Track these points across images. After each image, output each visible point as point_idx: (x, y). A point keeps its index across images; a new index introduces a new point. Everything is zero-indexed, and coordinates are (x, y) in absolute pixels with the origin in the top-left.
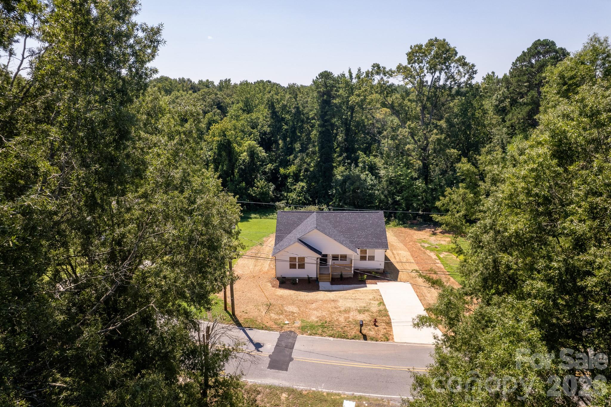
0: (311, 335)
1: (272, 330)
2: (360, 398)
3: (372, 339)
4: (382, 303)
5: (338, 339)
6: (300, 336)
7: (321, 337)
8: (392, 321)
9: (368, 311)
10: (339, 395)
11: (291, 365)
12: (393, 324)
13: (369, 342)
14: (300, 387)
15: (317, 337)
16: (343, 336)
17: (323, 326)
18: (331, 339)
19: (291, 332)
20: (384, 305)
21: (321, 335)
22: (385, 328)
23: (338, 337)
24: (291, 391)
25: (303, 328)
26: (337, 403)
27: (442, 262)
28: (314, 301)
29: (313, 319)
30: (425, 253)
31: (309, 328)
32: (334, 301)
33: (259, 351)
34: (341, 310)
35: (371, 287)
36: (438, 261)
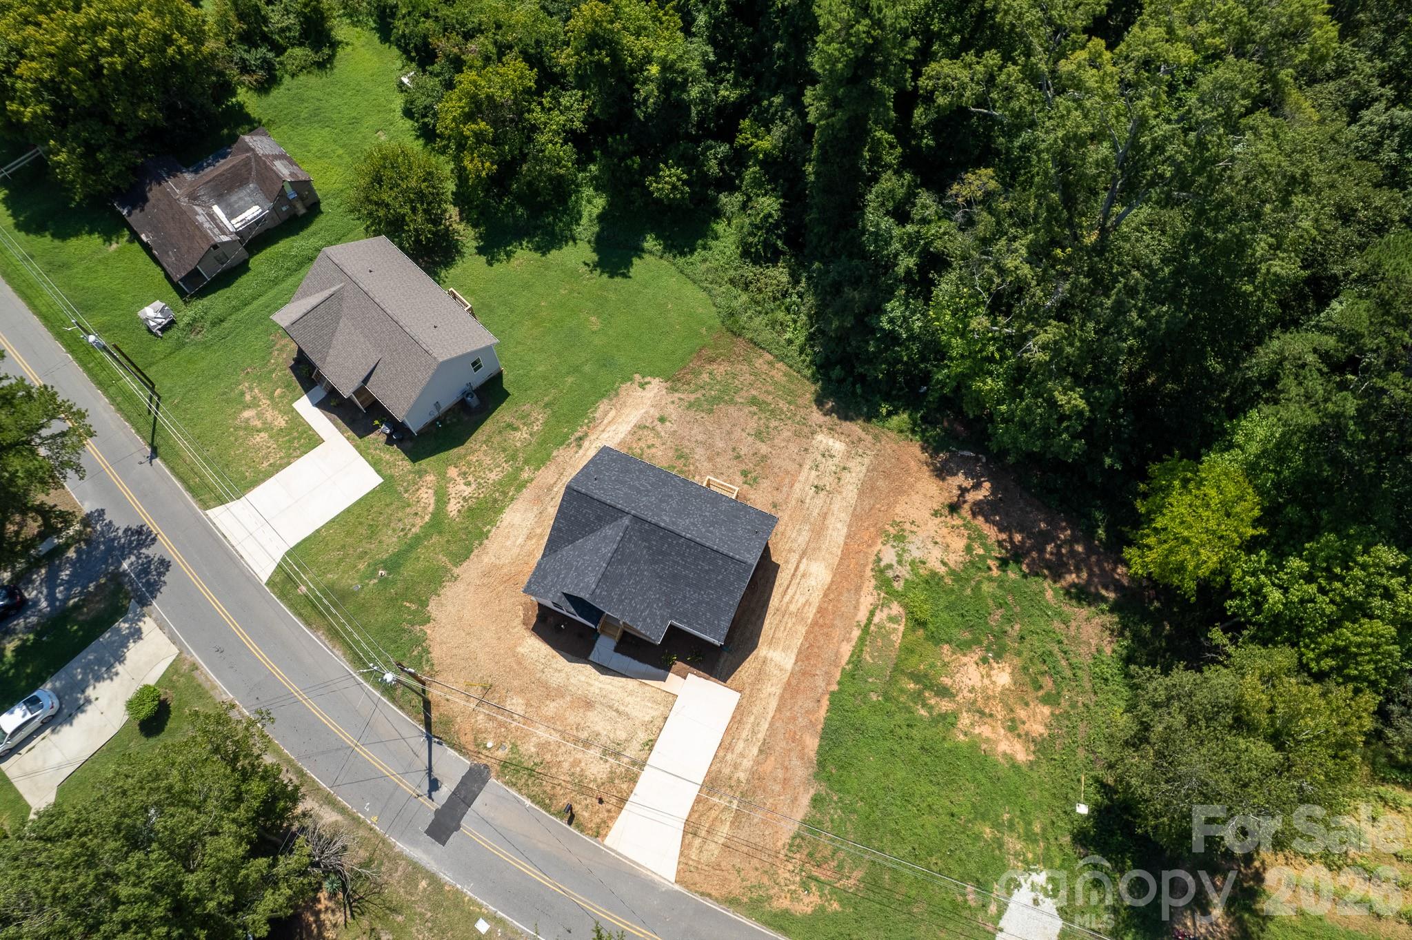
0: (506, 783)
1: (464, 755)
2: (500, 921)
3: (578, 827)
4: (650, 745)
5: (537, 807)
6: (493, 780)
7: (516, 794)
8: (632, 798)
9: (617, 755)
10: (481, 907)
11: (454, 838)
12: (628, 806)
13: (571, 829)
14: (446, 877)
15: (513, 792)
16: (545, 802)
17: (531, 772)
18: (528, 803)
19: (486, 767)
20: (651, 750)
21: (520, 791)
22: (609, 811)
23: (537, 803)
24: (433, 878)
25: (505, 765)
26: (472, 918)
27: (862, 640)
28: (560, 692)
29: (529, 748)
30: (858, 589)
31: (514, 769)
32: (589, 704)
33: (430, 797)
34: (584, 735)
35: (673, 682)
36: (856, 633)
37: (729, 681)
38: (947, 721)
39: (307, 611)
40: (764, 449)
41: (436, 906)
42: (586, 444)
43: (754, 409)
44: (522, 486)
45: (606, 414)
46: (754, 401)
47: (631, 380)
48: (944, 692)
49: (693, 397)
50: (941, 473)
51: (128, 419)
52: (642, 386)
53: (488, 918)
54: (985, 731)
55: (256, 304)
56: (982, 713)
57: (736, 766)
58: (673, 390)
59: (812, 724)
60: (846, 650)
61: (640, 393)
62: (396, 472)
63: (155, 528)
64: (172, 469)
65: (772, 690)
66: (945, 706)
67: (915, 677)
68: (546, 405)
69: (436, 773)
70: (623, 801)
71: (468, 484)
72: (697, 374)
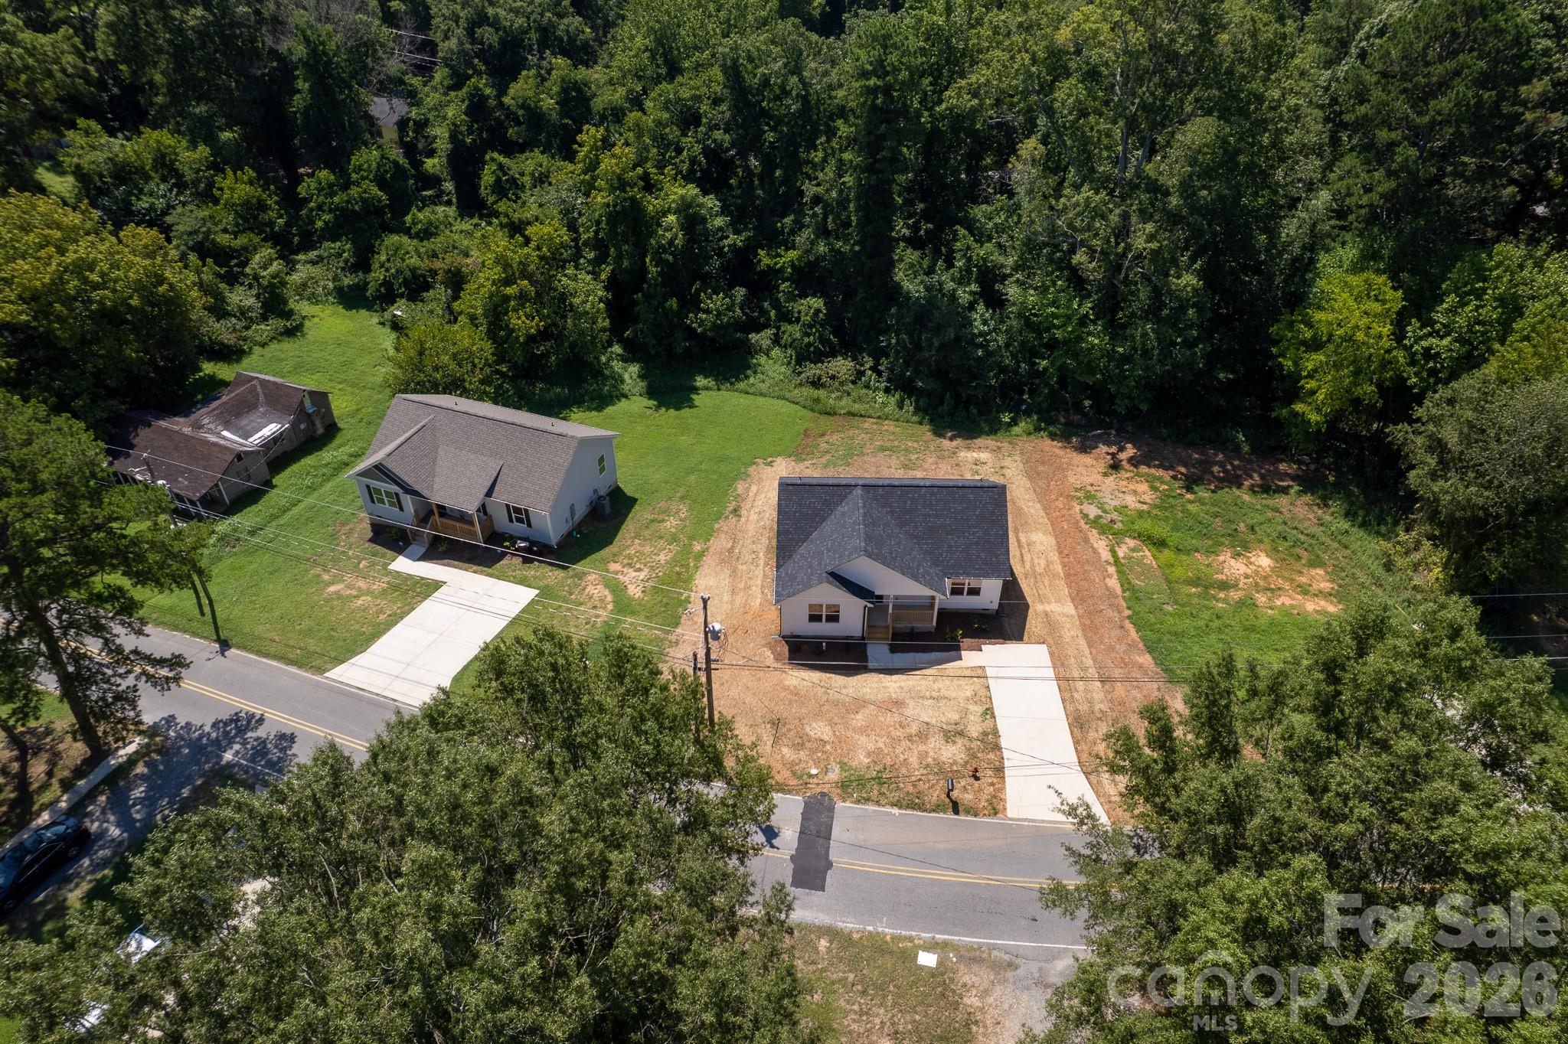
0: (858, 802)
1: (789, 792)
2: (945, 945)
3: (968, 812)
4: (989, 713)
5: (909, 812)
6: (840, 805)
7: (876, 808)
8: (1007, 763)
9: (961, 734)
10: (911, 939)
11: (831, 878)
12: (1007, 773)
13: (962, 817)
14: (848, 924)
15: (871, 808)
16: (914, 803)
17: (879, 780)
18: (896, 811)
19: (823, 794)
20: (993, 717)
21: (878, 803)
22: (992, 784)
23: (908, 807)
24: (832, 933)
25: (844, 786)
26: (908, 956)
27: (1120, 572)
28: (860, 703)
29: (861, 759)
30: (1086, 540)
31: (855, 785)
32: (899, 704)
33: (772, 846)
34: (914, 729)
35: (970, 658)
36: (1112, 570)
37: (1026, 638)
38: (1247, 603)
41: (854, 964)
42: (744, 512)
43: (887, 453)
44: (700, 556)
45: (748, 490)
46: (883, 449)
47: (754, 464)
48: (1224, 586)
49: (823, 460)
50: (1084, 449)
51: (176, 628)
52: (768, 464)
53: (931, 947)
54: (1283, 601)
56: (1272, 590)
57: (1090, 702)
58: (799, 459)
59: (1132, 646)
60: (1114, 583)
61: (770, 469)
62: (550, 582)
63: (257, 709)
64: (259, 653)
65: (1071, 632)
66: (1235, 595)
67: (1194, 582)
68: (682, 499)
70: (999, 770)
71: (640, 570)
72: (814, 446)
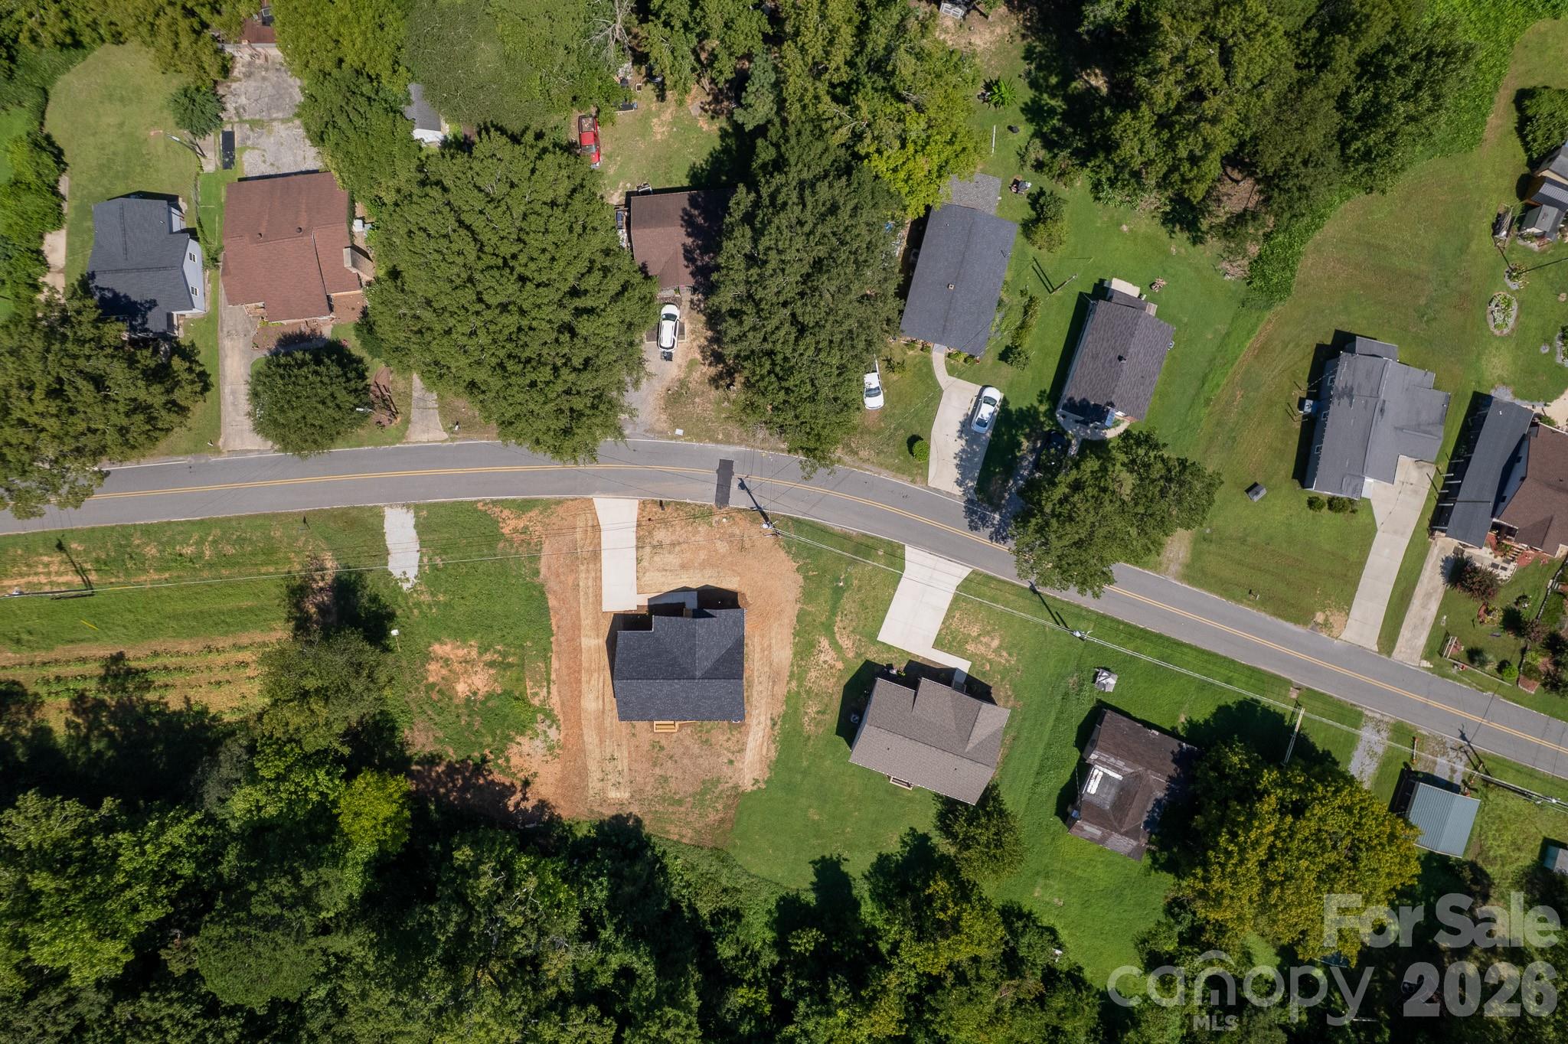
0: (705, 505)
1: (735, 509)
2: (671, 438)
3: (656, 502)
4: (639, 561)
5: (682, 501)
6: (713, 503)
7: (697, 502)
8: (635, 529)
9: (654, 547)
10: (686, 440)
11: (717, 466)
12: (635, 524)
13: (659, 499)
14: (711, 445)
15: (699, 502)
16: (679, 505)
17: (695, 517)
18: (688, 501)
19: (720, 508)
20: (637, 558)
21: (696, 505)
22: (643, 517)
23: (683, 503)
24: (717, 442)
25: (711, 514)
26: (687, 433)
27: (549, 674)
28: (703, 566)
29: (703, 529)
30: (563, 704)
31: (706, 514)
32: (683, 567)
33: (741, 479)
34: (677, 549)
35: (643, 601)
36: (553, 677)
37: (613, 615)
38: (484, 649)
39: (870, 542)
40: (658, 771)
41: (708, 430)
42: (769, 723)
43: (677, 797)
44: (792, 676)
45: (768, 750)
46: (680, 802)
47: (766, 782)
48: (491, 664)
49: (720, 788)
50: (543, 805)
51: (1068, 603)
52: (756, 781)
53: (679, 437)
54: (461, 652)
55: (1051, 723)
56: (466, 662)
57: (588, 571)
58: (736, 787)
59: (557, 613)
60: (555, 664)
61: (756, 775)
62: (873, 649)
63: (995, 545)
64: (1014, 585)
65: (587, 622)
66: (488, 657)
67: (510, 666)
68: (809, 738)
69: (745, 492)
70: (639, 525)
71: (825, 662)
72: (727, 807)
